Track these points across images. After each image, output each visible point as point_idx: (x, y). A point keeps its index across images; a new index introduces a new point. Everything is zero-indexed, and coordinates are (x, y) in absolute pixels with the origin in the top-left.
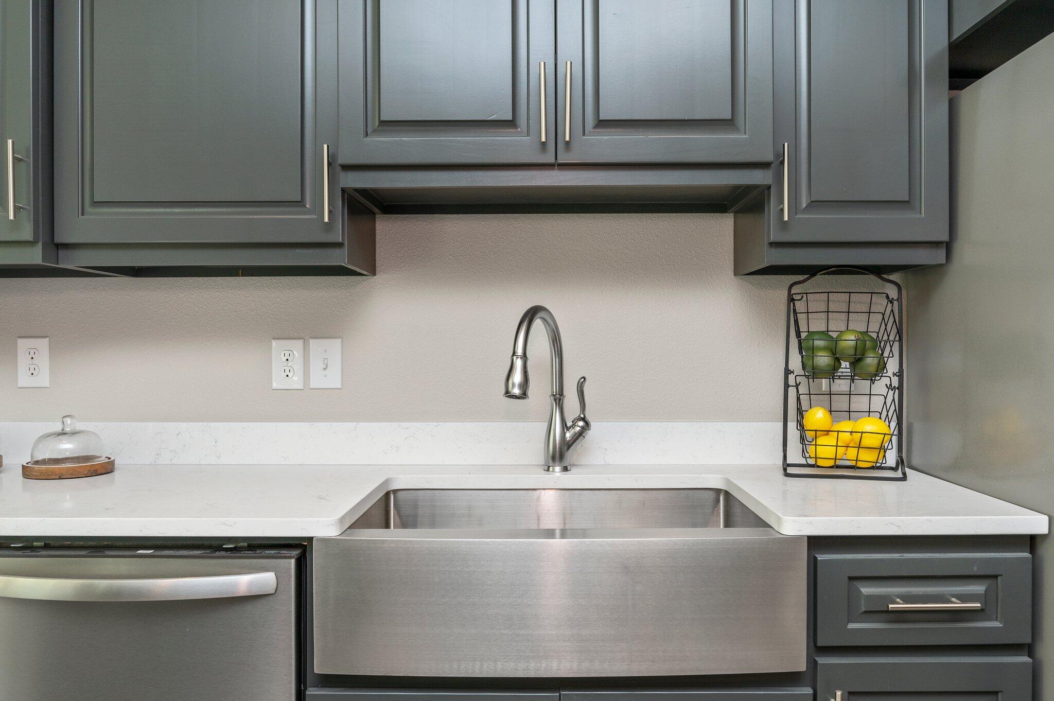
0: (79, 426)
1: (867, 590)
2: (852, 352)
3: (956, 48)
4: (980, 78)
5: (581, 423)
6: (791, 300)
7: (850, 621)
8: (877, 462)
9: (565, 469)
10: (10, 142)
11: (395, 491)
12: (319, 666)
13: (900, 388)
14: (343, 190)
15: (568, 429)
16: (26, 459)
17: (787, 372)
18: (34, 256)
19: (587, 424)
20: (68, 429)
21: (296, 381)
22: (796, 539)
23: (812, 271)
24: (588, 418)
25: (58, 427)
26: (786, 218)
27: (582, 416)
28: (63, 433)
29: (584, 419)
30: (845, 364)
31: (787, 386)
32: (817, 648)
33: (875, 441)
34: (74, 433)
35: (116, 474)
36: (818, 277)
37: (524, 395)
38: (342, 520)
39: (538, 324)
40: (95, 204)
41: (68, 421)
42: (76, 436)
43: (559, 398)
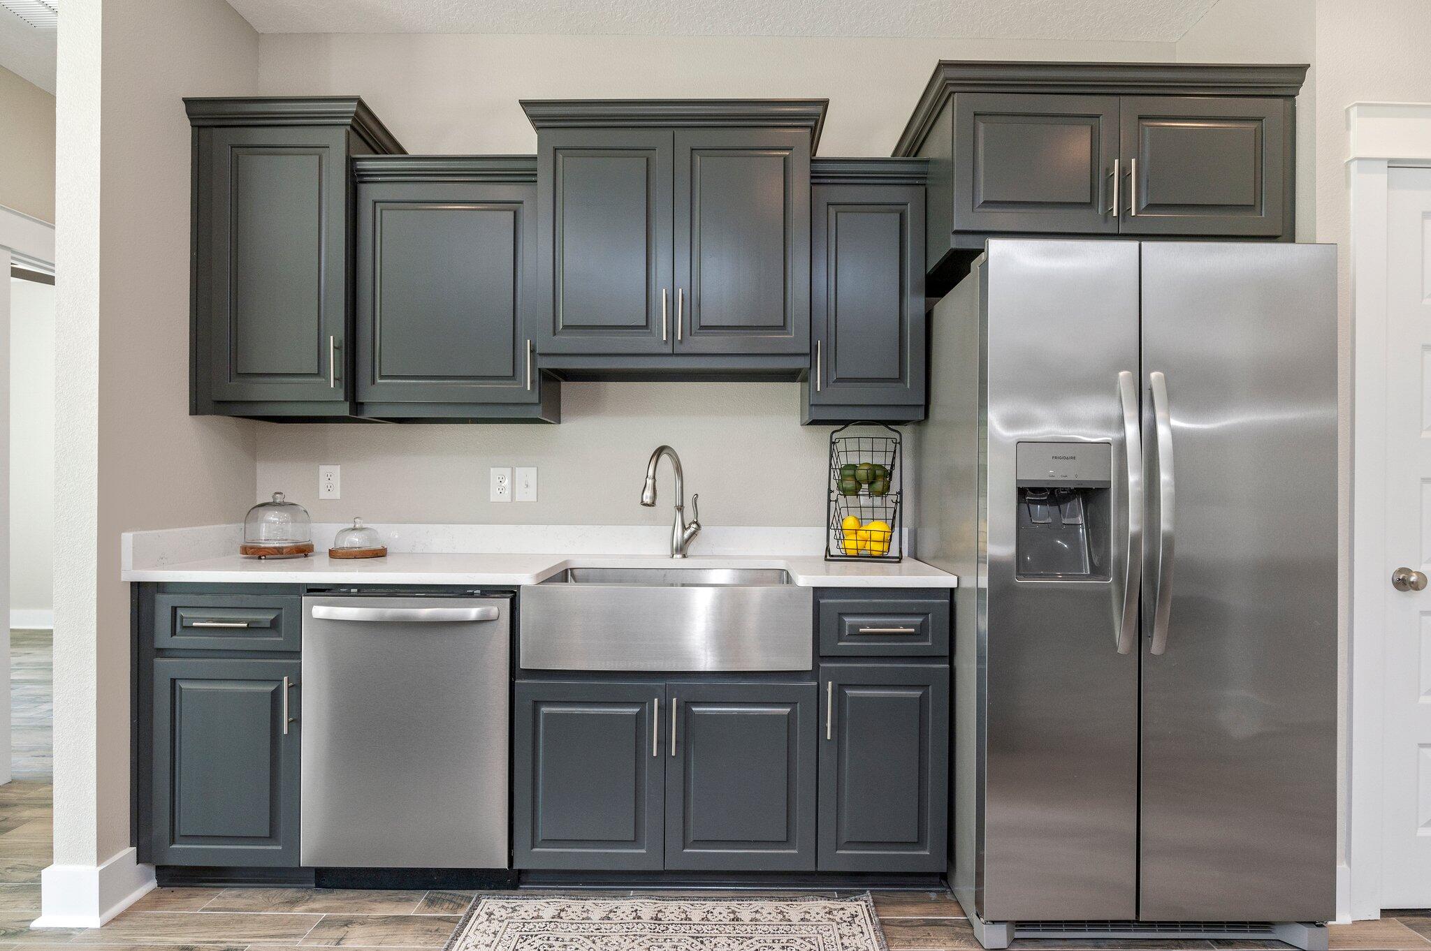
0: (365, 526)
1: (849, 620)
2: (866, 478)
3: (929, 277)
4: (942, 295)
5: (695, 526)
6: (833, 443)
7: (840, 640)
8: (883, 552)
9: (684, 556)
10: (332, 337)
11: (571, 569)
12: (523, 664)
13: (901, 502)
14: (539, 369)
15: (686, 529)
16: (332, 546)
17: (830, 491)
18: (344, 410)
19: (699, 525)
20: (357, 526)
21: (506, 497)
22: (806, 588)
23: (846, 423)
24: (699, 522)
25: (352, 526)
26: (819, 390)
27: (695, 520)
28: (354, 529)
29: (696, 523)
30: (865, 486)
31: (829, 501)
32: (818, 657)
33: (879, 536)
34: (362, 529)
35: (388, 558)
36: (851, 427)
37: (653, 504)
38: (538, 575)
39: (665, 458)
40: (382, 377)
41: (357, 520)
42: (363, 532)
43: (680, 508)
